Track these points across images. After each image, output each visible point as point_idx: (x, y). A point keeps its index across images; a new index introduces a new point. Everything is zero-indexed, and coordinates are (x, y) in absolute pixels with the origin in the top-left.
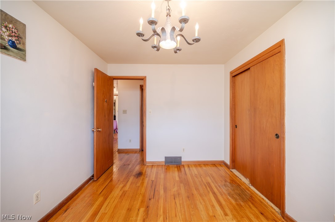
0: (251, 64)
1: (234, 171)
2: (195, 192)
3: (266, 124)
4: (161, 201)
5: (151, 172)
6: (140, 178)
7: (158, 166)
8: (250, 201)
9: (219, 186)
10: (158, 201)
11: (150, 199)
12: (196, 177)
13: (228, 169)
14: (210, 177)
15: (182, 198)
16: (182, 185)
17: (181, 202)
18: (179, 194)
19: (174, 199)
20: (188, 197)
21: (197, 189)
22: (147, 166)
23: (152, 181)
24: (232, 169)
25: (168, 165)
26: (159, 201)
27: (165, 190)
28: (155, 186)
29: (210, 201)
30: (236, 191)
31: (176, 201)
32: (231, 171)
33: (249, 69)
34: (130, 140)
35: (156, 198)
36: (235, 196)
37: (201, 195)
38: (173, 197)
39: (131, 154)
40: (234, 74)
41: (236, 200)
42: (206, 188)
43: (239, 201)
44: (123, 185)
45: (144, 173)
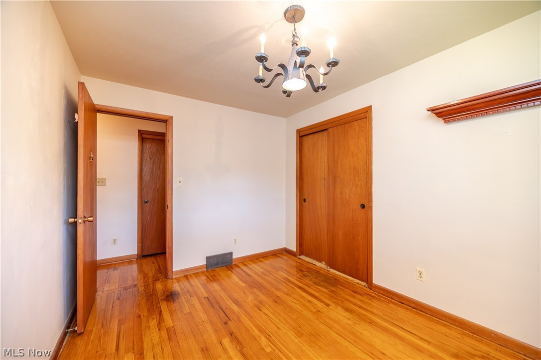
0: (330, 125)
1: (302, 257)
2: (279, 294)
3: (349, 194)
4: (245, 319)
5: (192, 286)
6: (180, 300)
7: (197, 275)
8: (338, 284)
9: (300, 279)
10: (240, 321)
11: (226, 323)
12: (265, 275)
13: (294, 257)
14: (281, 271)
15: (269, 306)
16: (255, 290)
17: (271, 310)
18: (261, 302)
19: (260, 310)
20: (276, 302)
21: (278, 289)
22: (176, 279)
23: (206, 298)
24: (300, 255)
25: (213, 269)
26: (242, 320)
27: (236, 302)
28: (218, 303)
29: (303, 297)
30: (319, 278)
31: (264, 311)
32: (299, 258)
33: (326, 130)
34: (115, 240)
35: (234, 317)
36: (323, 284)
37: (288, 294)
38: (256, 308)
39: (121, 268)
40: (302, 134)
41: (326, 288)
42: (288, 285)
43: (329, 287)
44: (155, 321)
45: (180, 291)
